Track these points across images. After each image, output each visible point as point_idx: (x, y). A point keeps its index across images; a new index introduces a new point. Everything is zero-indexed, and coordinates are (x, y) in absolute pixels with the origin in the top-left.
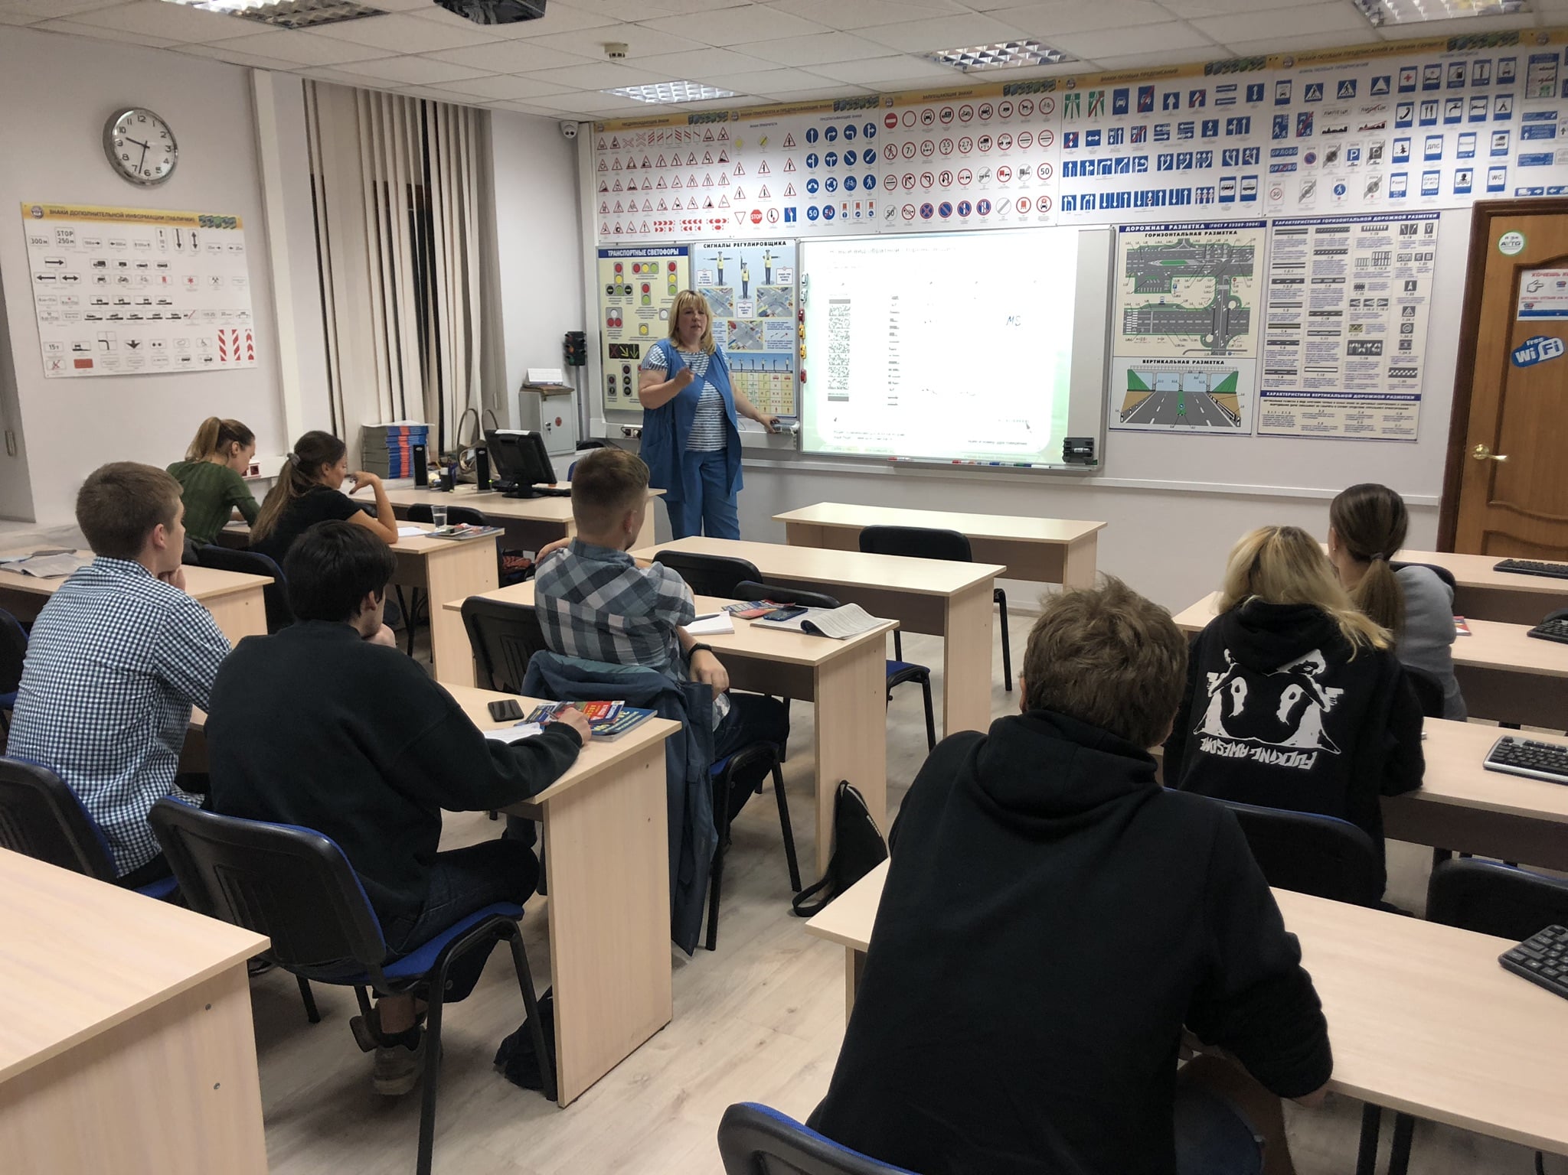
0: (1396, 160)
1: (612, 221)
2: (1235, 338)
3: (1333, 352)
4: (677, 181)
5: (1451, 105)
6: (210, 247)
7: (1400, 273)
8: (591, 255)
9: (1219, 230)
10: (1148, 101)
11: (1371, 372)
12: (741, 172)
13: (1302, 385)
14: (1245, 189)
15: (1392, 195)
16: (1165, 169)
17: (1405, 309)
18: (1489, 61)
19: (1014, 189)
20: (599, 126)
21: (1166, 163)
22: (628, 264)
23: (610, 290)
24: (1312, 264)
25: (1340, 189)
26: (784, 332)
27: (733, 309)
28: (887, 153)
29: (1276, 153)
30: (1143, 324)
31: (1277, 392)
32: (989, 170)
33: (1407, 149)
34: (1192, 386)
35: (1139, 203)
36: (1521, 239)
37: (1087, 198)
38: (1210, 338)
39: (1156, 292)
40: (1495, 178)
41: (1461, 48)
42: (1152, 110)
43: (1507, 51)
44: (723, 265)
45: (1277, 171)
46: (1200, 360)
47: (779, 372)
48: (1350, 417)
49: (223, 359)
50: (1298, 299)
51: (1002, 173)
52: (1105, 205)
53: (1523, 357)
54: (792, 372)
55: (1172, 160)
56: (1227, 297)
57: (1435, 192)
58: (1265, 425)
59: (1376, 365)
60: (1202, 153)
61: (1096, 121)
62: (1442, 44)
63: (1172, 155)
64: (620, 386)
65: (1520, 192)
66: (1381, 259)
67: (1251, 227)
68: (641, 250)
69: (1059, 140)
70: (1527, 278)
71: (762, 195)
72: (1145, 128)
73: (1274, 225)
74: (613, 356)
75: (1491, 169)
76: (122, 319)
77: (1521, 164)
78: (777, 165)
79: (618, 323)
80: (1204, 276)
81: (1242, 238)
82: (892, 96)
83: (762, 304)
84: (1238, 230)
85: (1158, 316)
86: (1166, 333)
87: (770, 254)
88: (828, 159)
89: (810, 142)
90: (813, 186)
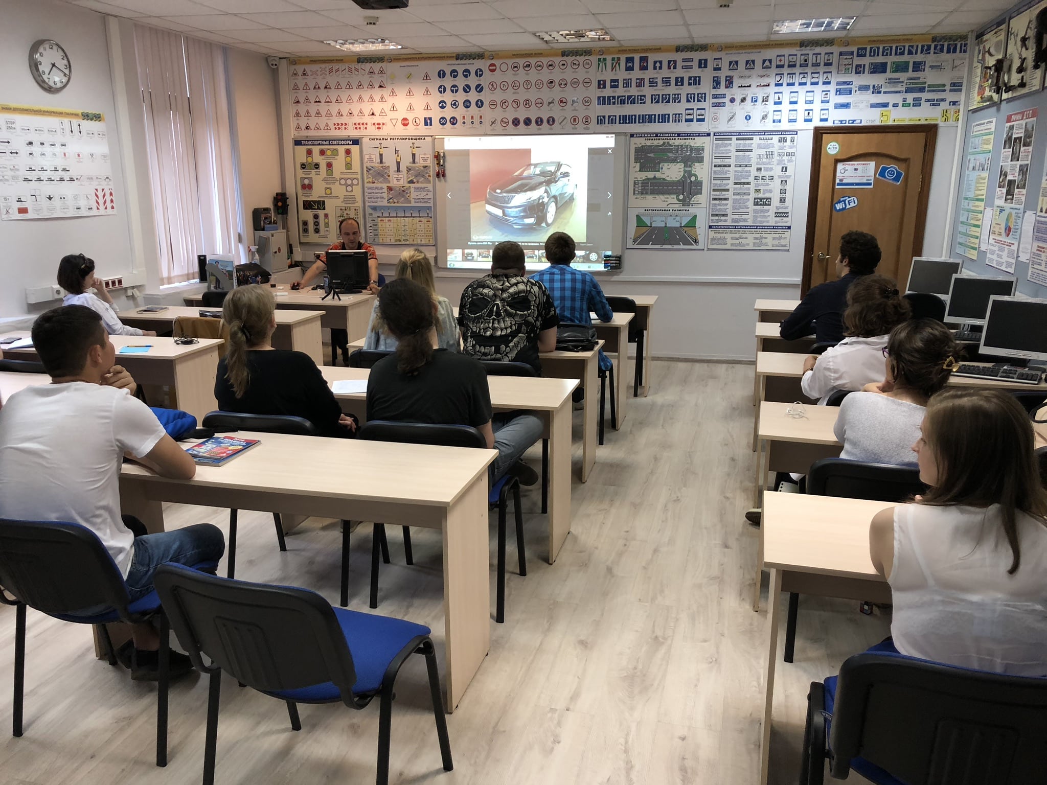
0: (775, 103)
1: (303, 122)
2: (695, 197)
3: (746, 204)
4: (349, 98)
5: (802, 76)
6: (88, 134)
7: (779, 162)
8: (289, 143)
9: (685, 138)
10: (645, 64)
11: (766, 214)
12: (394, 94)
13: (731, 222)
14: (699, 115)
15: (774, 121)
16: (655, 103)
17: (782, 181)
18: (820, 54)
19: (569, 111)
20: (293, 61)
21: (656, 99)
22: (316, 150)
23: (303, 166)
24: (734, 157)
25: (748, 117)
26: (424, 193)
27: (390, 178)
28: (491, 87)
29: (715, 96)
31: (717, 226)
32: (554, 99)
33: (781, 98)
34: (673, 223)
35: (641, 121)
36: (837, 146)
37: (612, 117)
38: (681, 197)
39: (651, 171)
40: (823, 114)
41: (806, 47)
42: (647, 69)
43: (828, 49)
44: (383, 151)
45: (715, 106)
46: (676, 209)
47: (423, 217)
48: (756, 239)
49: (98, 209)
50: (728, 176)
51: (562, 101)
52: (622, 122)
53: (839, 206)
54: (431, 217)
55: (659, 98)
56: (691, 175)
57: (794, 121)
58: (712, 244)
59: (768, 211)
60: (675, 95)
61: (615, 74)
62: (797, 43)
64: (311, 227)
65: (835, 122)
66: (769, 155)
67: (703, 136)
68: (325, 141)
69: (595, 85)
70: (840, 166)
71: (409, 109)
72: (644, 79)
73: (714, 135)
74: (305, 208)
75: (822, 110)
76: (43, 180)
77: (836, 108)
78: (418, 91)
79: (310, 187)
80: (678, 163)
81: (697, 142)
82: (493, 53)
83: (410, 176)
84: (695, 138)
85: (652, 185)
86: (657, 194)
87: (415, 145)
88: (452, 88)
89: (440, 78)
90: (443, 105)
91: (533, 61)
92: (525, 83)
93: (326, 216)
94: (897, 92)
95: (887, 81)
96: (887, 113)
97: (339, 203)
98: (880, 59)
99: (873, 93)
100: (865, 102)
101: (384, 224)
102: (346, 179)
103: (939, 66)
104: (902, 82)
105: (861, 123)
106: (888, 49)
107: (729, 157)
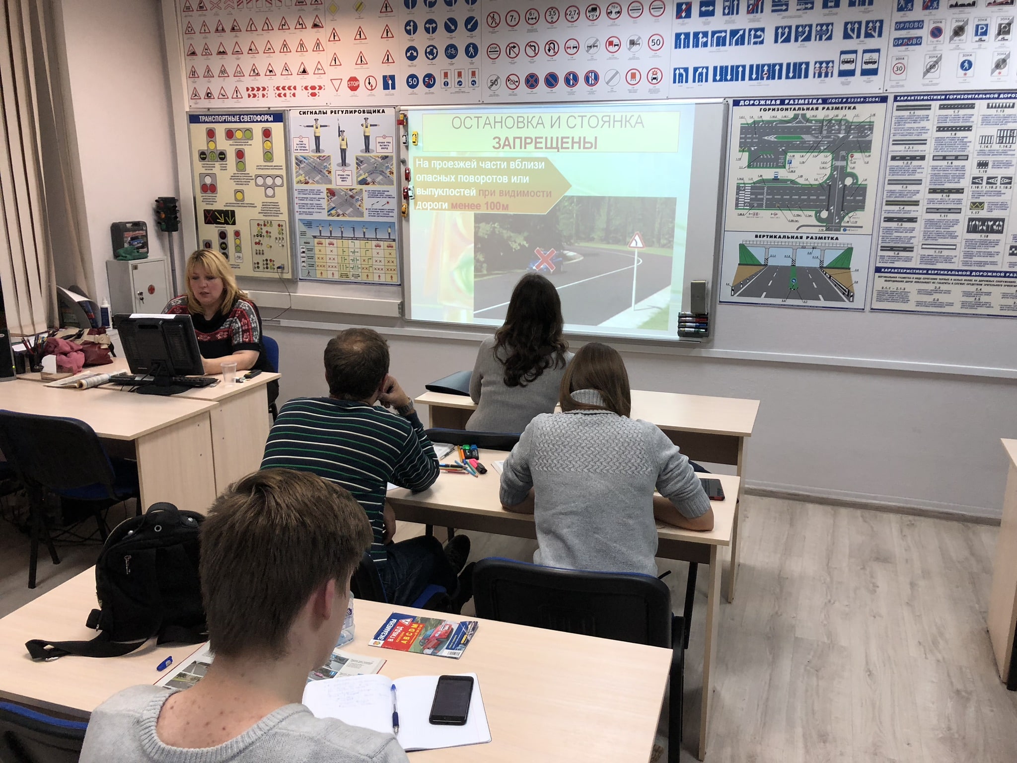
1: (202, 87)
2: (850, 215)
3: (951, 229)
4: (269, 46)
8: (182, 121)
9: (837, 106)
11: (990, 249)
12: (336, 38)
13: (919, 262)
14: (866, 63)
16: (782, 42)
19: (624, 59)
21: (784, 35)
22: (220, 130)
23: (203, 156)
24: (933, 141)
25: (966, 65)
26: (385, 200)
27: (332, 176)
28: (490, 21)
29: (901, 26)
30: (756, 199)
31: (892, 268)
32: (597, 40)
34: (806, 260)
35: (754, 76)
37: (700, 70)
38: (824, 214)
39: (770, 167)
44: (320, 132)
45: (901, 45)
46: (814, 236)
47: (381, 240)
48: (967, 294)
50: (917, 176)
51: (611, 43)
52: (718, 78)
54: (394, 240)
55: (790, 33)
56: (843, 173)
58: (879, 300)
59: (997, 243)
60: (822, 25)
63: (790, 27)
66: (1006, 137)
67: (872, 102)
68: (234, 116)
69: (671, 10)
71: (359, 62)
73: (895, 100)
74: (207, 222)
78: (373, 31)
79: (212, 188)
80: (820, 152)
81: (862, 113)
83: (361, 172)
84: (857, 105)
85: (771, 191)
86: (780, 208)
87: (370, 122)
88: (427, 26)
89: (409, 8)
90: (412, 54)
92: (548, 13)
93: (237, 234)
97: (255, 214)
101: (323, 249)
102: (265, 177)
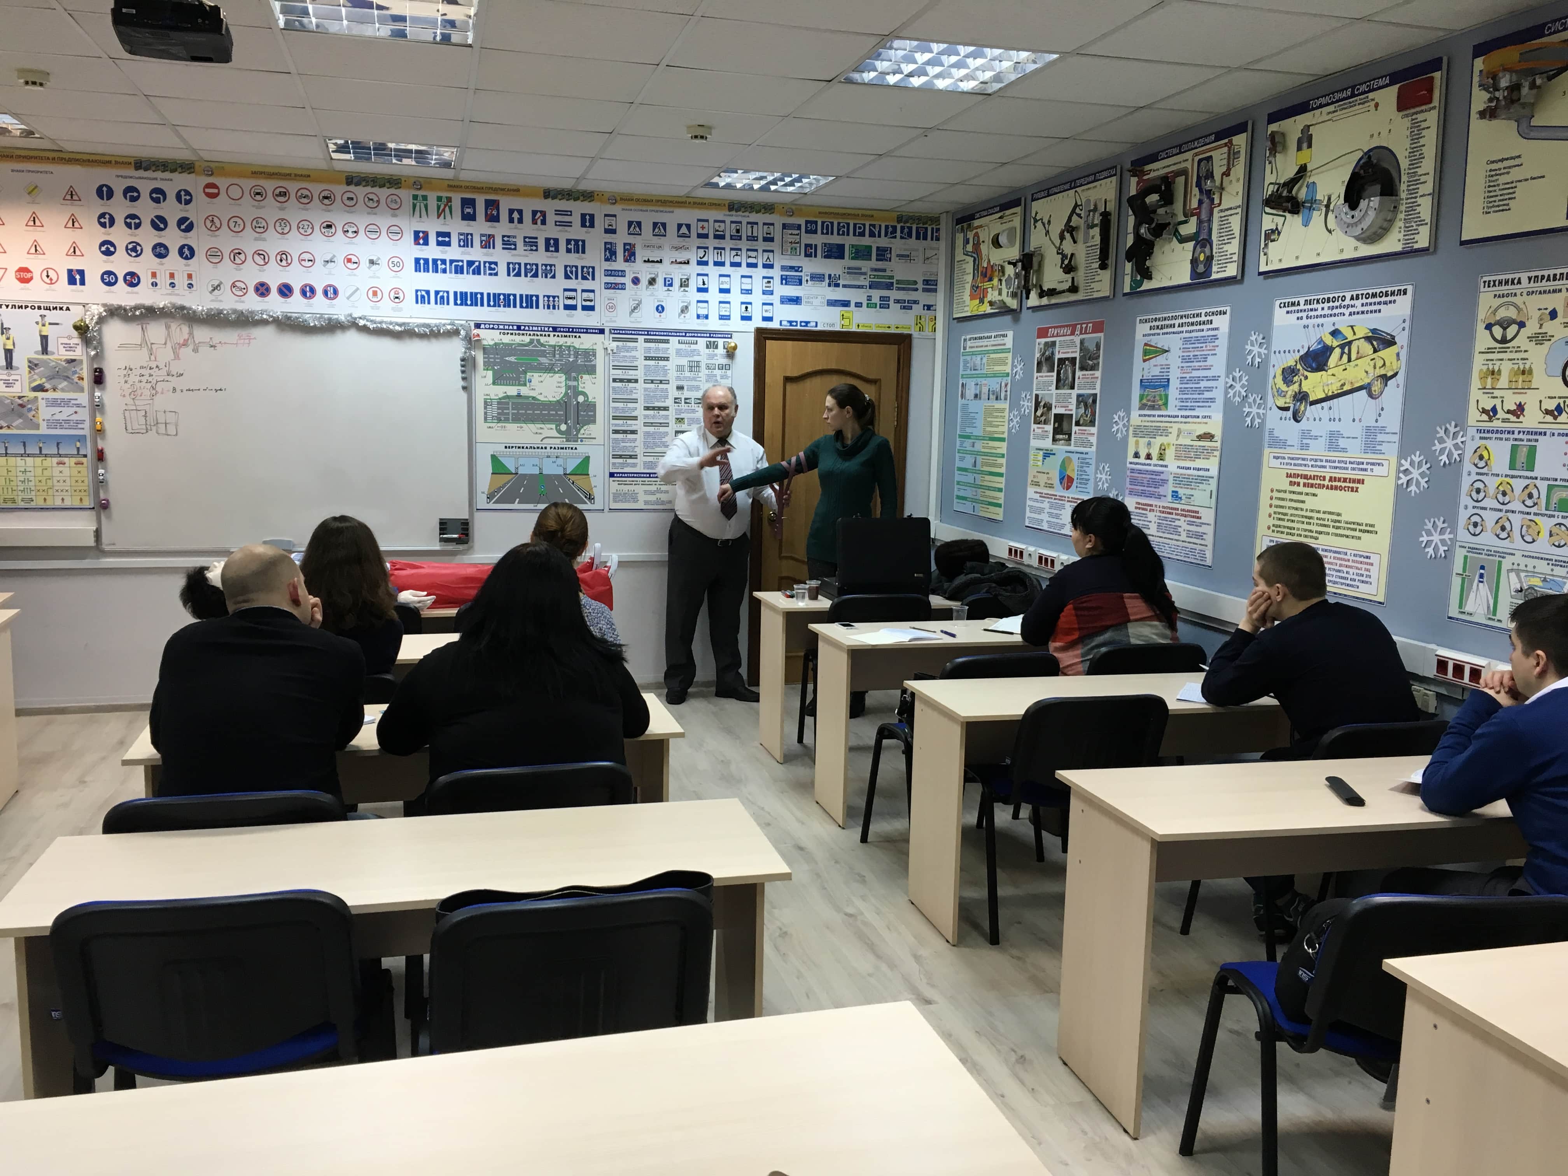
0: (700, 290)
2: (585, 428)
5: (734, 253)
9: (566, 334)
10: (495, 213)
13: (642, 467)
14: (585, 300)
15: (698, 317)
16: (514, 276)
18: (757, 223)
19: (364, 278)
21: (515, 270)
24: (643, 368)
25: (660, 308)
26: (71, 410)
29: (609, 273)
30: (502, 414)
31: (622, 473)
32: (334, 256)
33: (706, 282)
34: (552, 469)
35: (492, 303)
37: (441, 294)
38: (563, 427)
39: (512, 385)
40: (766, 311)
41: (737, 211)
42: (499, 221)
43: (768, 218)
45: (610, 288)
46: (556, 446)
47: (66, 456)
50: (634, 396)
51: (349, 261)
52: (459, 302)
54: (85, 456)
55: (520, 269)
56: (577, 393)
57: (728, 318)
58: (614, 501)
60: (546, 265)
61: (445, 224)
62: (725, 205)
65: (783, 323)
66: (694, 367)
67: (592, 333)
69: (409, 237)
71: (33, 251)
72: (493, 236)
73: (611, 333)
75: (764, 304)
77: (782, 302)
78: (54, 219)
80: (555, 373)
81: (586, 342)
82: (213, 165)
83: (36, 377)
84: (581, 335)
85: (516, 406)
86: (525, 422)
87: (48, 320)
88: (128, 220)
89: (102, 199)
90: (108, 248)
91: (292, 187)
92: (278, 224)
94: (859, 287)
95: (846, 271)
96: (850, 315)
98: (835, 239)
99: (829, 285)
100: (819, 297)
103: (908, 256)
104: (865, 274)
105: (816, 326)
106: (844, 227)
107: (635, 368)
